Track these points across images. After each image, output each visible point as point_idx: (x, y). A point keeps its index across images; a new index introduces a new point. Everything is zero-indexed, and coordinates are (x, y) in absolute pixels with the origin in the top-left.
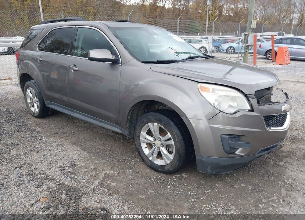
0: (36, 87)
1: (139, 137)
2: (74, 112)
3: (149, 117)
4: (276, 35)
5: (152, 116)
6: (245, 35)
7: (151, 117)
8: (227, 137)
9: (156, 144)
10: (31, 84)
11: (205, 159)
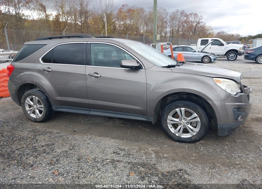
0: (41, 94)
1: (166, 120)
2: (91, 111)
3: (178, 104)
4: (166, 45)
5: (180, 103)
6: (153, 45)
7: (179, 105)
8: (236, 109)
9: (182, 123)
10: (35, 93)
11: (224, 126)
